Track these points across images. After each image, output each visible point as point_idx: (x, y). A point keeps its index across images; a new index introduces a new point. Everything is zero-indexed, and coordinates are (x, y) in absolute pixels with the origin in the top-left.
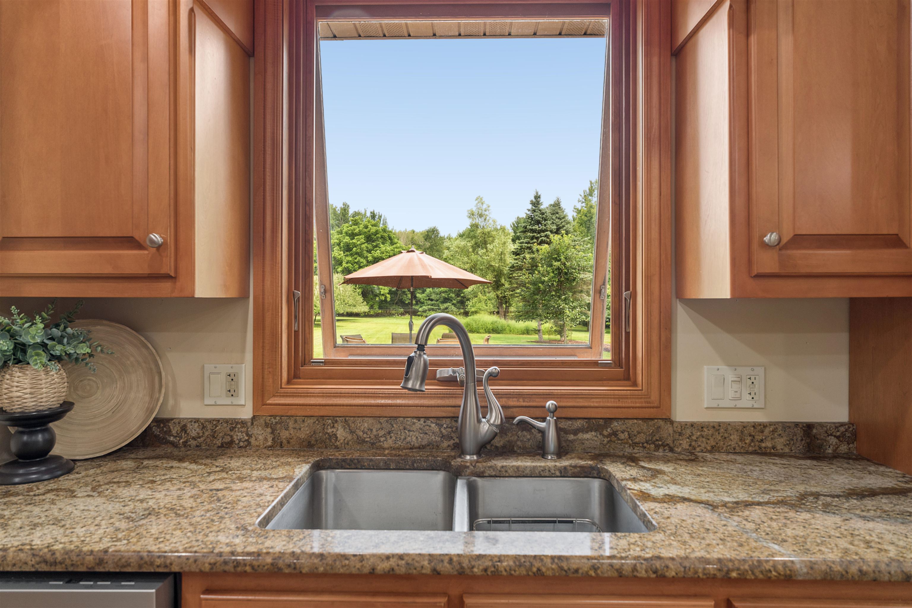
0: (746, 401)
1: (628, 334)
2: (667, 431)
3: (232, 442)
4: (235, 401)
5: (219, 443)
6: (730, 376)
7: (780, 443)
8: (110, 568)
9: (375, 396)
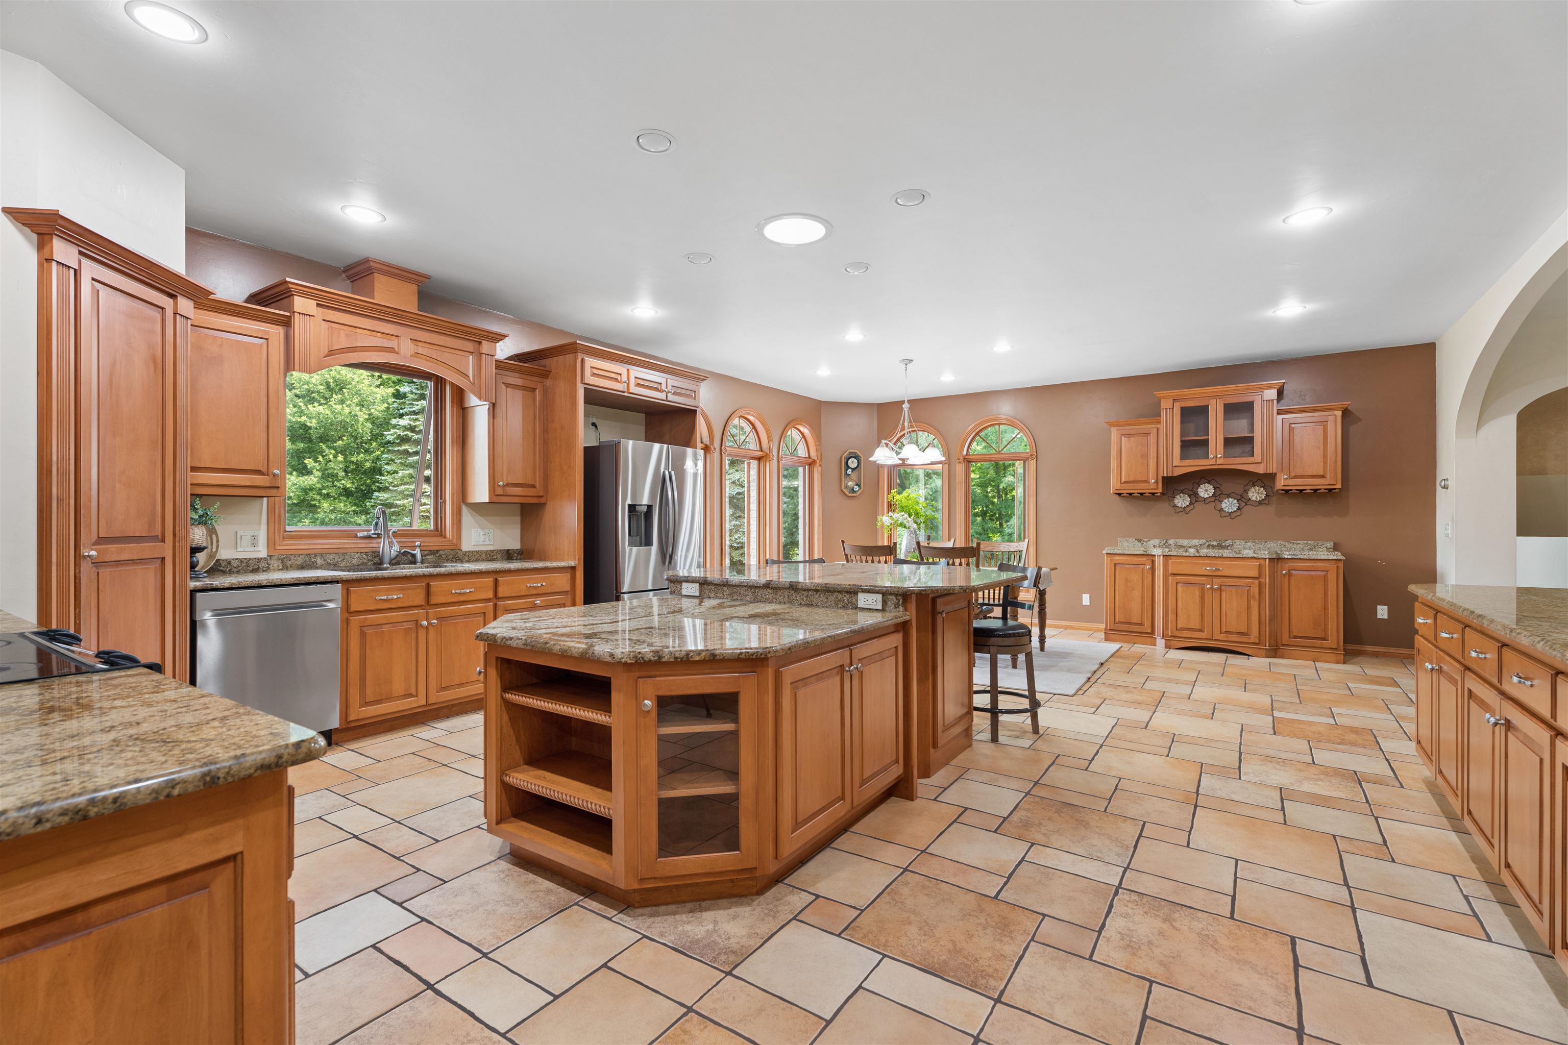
0: (487, 542)
1: (441, 517)
2: (460, 554)
3: (259, 568)
4: (256, 549)
5: (251, 569)
6: (482, 533)
7: (499, 556)
8: (322, 580)
9: (313, 544)
